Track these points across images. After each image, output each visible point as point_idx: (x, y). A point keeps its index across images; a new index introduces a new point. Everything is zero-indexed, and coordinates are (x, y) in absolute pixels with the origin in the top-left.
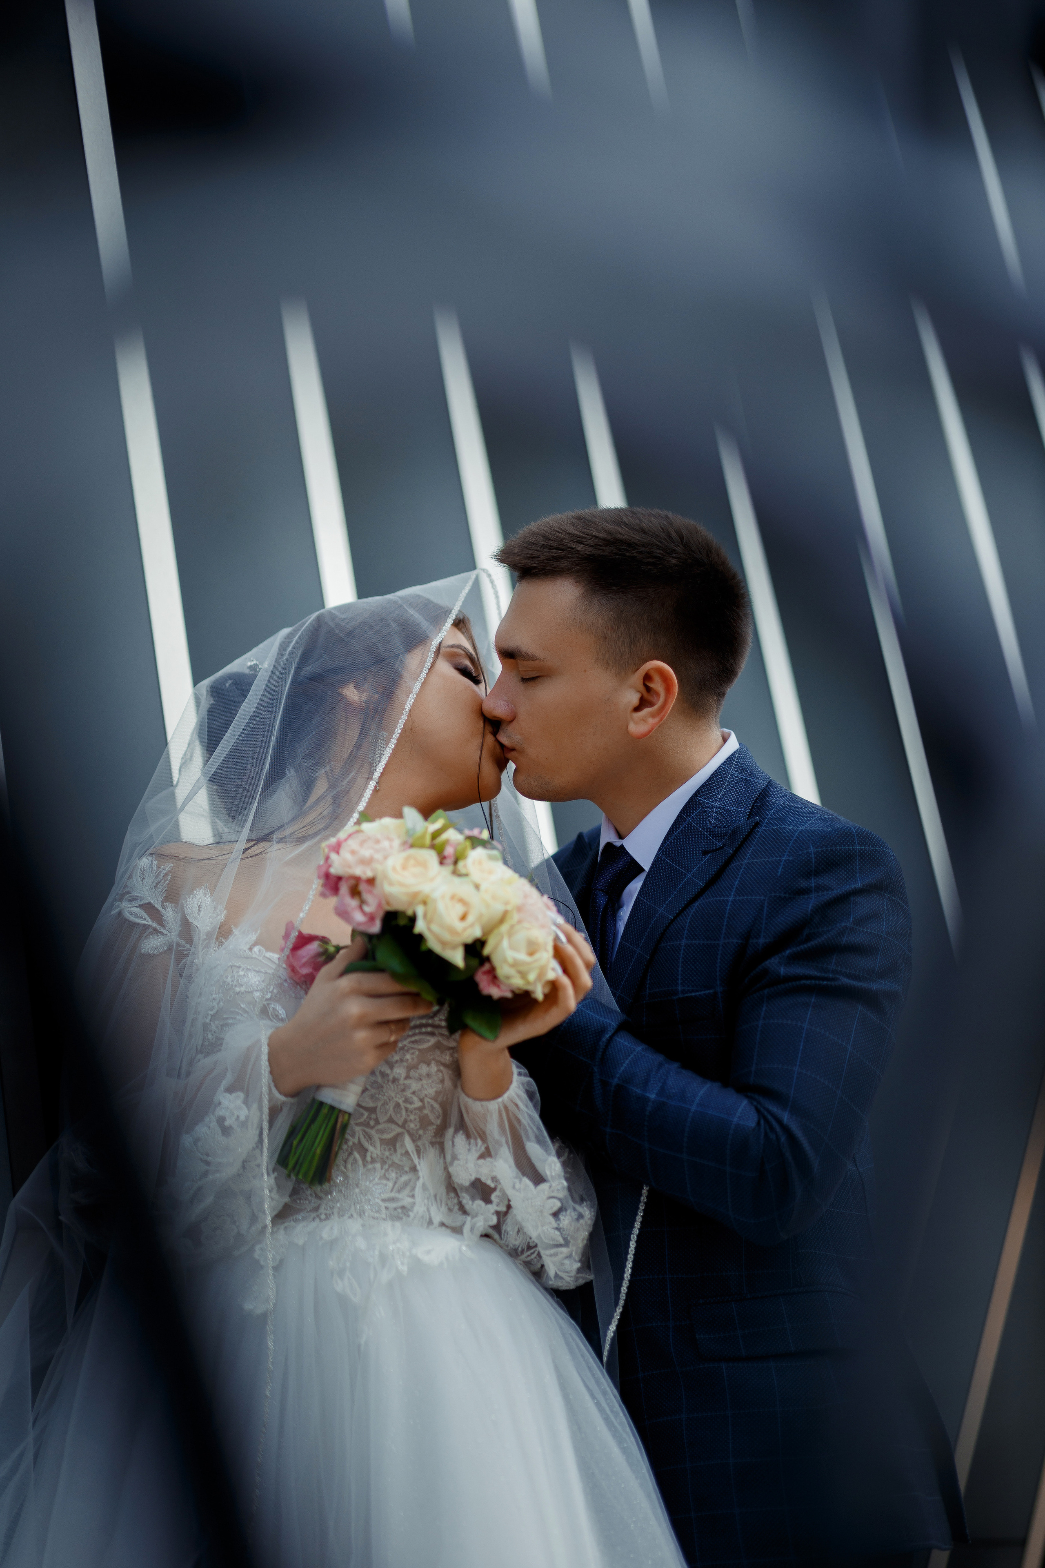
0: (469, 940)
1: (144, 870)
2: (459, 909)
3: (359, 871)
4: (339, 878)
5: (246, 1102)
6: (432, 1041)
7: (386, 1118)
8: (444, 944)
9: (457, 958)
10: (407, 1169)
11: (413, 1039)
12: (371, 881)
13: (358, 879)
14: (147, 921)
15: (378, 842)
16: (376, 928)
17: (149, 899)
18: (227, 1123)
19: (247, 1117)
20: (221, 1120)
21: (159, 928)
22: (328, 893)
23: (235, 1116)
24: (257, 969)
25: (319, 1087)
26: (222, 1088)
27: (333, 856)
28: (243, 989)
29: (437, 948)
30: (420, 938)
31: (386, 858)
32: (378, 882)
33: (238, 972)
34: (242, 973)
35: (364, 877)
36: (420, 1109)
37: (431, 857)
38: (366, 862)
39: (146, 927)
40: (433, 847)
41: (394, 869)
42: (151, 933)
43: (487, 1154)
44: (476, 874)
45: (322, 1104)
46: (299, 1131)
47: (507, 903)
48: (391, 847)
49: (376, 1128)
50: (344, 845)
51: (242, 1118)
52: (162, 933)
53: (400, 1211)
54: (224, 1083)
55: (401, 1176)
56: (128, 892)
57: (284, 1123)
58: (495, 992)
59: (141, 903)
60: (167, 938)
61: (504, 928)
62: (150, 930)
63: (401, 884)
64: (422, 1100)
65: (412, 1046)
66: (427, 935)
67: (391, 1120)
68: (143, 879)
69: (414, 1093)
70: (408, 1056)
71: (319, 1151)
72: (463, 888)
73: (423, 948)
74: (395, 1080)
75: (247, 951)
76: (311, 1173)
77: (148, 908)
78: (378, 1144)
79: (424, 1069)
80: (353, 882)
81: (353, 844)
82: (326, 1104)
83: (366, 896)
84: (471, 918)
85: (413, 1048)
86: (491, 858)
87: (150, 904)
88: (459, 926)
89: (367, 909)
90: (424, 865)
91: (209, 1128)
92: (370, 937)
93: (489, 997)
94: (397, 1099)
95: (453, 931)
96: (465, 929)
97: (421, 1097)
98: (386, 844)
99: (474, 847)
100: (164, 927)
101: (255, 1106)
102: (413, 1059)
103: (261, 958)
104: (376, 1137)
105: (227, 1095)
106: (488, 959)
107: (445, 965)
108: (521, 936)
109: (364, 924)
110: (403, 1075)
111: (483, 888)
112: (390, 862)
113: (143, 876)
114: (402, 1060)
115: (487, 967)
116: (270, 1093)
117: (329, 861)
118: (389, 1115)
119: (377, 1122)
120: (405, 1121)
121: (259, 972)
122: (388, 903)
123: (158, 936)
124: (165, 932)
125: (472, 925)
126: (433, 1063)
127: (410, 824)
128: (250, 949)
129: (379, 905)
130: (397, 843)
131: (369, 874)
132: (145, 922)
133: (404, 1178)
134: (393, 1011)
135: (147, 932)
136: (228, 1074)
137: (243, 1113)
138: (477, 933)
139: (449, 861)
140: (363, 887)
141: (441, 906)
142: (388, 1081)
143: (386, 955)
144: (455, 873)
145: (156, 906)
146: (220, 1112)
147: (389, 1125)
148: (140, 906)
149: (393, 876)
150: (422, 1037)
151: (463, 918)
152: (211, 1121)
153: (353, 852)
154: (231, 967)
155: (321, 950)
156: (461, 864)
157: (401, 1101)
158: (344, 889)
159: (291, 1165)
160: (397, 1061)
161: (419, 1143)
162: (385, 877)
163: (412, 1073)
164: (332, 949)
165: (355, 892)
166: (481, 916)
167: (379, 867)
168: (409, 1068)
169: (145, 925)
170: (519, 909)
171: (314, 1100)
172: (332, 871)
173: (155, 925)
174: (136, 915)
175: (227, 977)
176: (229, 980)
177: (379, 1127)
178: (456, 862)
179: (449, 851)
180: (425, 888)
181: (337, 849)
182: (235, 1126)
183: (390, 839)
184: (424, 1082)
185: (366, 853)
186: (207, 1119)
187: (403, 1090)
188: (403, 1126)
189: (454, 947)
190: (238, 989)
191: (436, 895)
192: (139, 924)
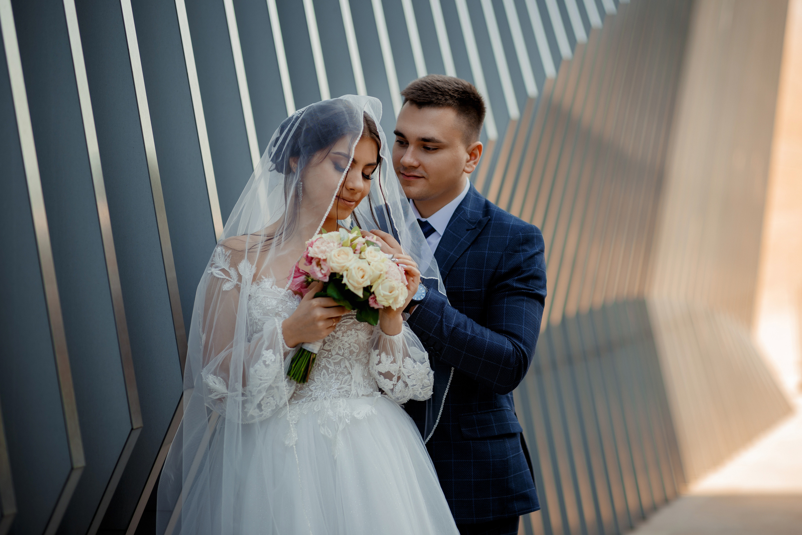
0: (365, 286)
1: (219, 254)
2: (361, 274)
3: (321, 256)
4: (312, 258)
5: (274, 353)
6: (352, 321)
7: (335, 353)
8: (355, 287)
9: (360, 294)
10: (346, 374)
11: (344, 321)
12: (325, 260)
13: (320, 259)
14: (224, 277)
15: (329, 243)
16: (327, 280)
17: (223, 267)
18: (267, 363)
19: (275, 359)
20: (264, 362)
21: (229, 279)
22: (308, 264)
23: (270, 360)
24: (275, 298)
25: (303, 343)
26: (263, 349)
27: (310, 248)
28: (270, 308)
29: (352, 289)
30: (345, 285)
31: (331, 250)
32: (328, 260)
33: (267, 300)
34: (269, 300)
35: (322, 258)
36: (349, 348)
37: (350, 250)
38: (324, 252)
39: (223, 279)
40: (351, 245)
41: (334, 256)
42: (226, 282)
43: (394, 361)
44: (369, 258)
45: (304, 350)
46: (295, 361)
47: (381, 271)
48: (334, 246)
49: (331, 358)
50: (314, 244)
51: (273, 360)
52: (230, 281)
53: (345, 392)
54: (265, 346)
55: (344, 377)
56: (214, 264)
57: (289, 358)
58: (376, 307)
59: (220, 269)
60: (233, 283)
61: (380, 281)
62: (226, 280)
63: (338, 263)
64: (349, 344)
65: (344, 324)
66: (348, 284)
67: (337, 354)
68: (220, 258)
69: (346, 342)
70: (342, 328)
71: (303, 370)
72: (363, 264)
73: (346, 289)
74: (338, 338)
75: (270, 289)
76: (300, 379)
77: (223, 270)
78: (333, 365)
79: (349, 332)
80: (318, 260)
81: (318, 243)
82: (306, 350)
83: (323, 266)
84: (366, 277)
85: (344, 325)
86: (375, 250)
87: (224, 269)
88: (361, 280)
89: (323, 272)
90: (347, 254)
91: (260, 365)
92: (325, 283)
93: (373, 308)
94: (339, 345)
95: (358, 283)
96: (363, 282)
97: (349, 343)
98: (332, 244)
99: (368, 246)
100: (231, 278)
101: (278, 354)
102: (344, 329)
103: (276, 292)
104: (332, 361)
105: (266, 351)
106: (373, 293)
107: (355, 296)
108: (387, 284)
109: (322, 277)
110: (341, 336)
111: (371, 264)
112: (333, 253)
113: (220, 256)
114: (340, 330)
115: (372, 296)
116: (283, 347)
117: (308, 251)
118: (336, 352)
119: (332, 355)
120: (343, 354)
121: (276, 299)
122: (332, 269)
123: (229, 282)
124: (232, 280)
125: (366, 280)
126: (353, 330)
127: (342, 236)
128: (271, 288)
129: (328, 270)
130: (336, 244)
131: (324, 258)
132: (223, 277)
133: (346, 377)
134: (333, 313)
135: (224, 281)
136: (265, 342)
137: (273, 358)
138: (368, 283)
139: (358, 252)
140: (321, 262)
141: (354, 272)
142: (335, 338)
143: (331, 291)
144: (360, 258)
145: (227, 269)
146: (263, 359)
147: (337, 356)
148: (220, 270)
149: (334, 259)
150: (347, 320)
151: (363, 277)
152: (260, 361)
153: (318, 247)
154: (264, 297)
155: (305, 280)
156: (363, 253)
157: (341, 346)
158: (314, 263)
159: (291, 375)
160: (338, 331)
161: (350, 362)
162: (331, 259)
163: (344, 335)
164: (310, 280)
165: (318, 264)
166: (370, 276)
167: (328, 255)
168: (343, 333)
169: (223, 278)
170: (386, 273)
171: (301, 348)
172: (309, 255)
173: (227, 278)
174: (219, 274)
175: (263, 303)
176: (264, 304)
177: (333, 357)
178: (360, 253)
179: (358, 247)
180: (348, 264)
181: (311, 245)
182: (270, 364)
183: (333, 242)
184: (350, 337)
185: (323, 248)
186: (259, 362)
187: (342, 341)
188: (343, 356)
189: (359, 289)
190: (268, 308)
191: (351, 268)
192: (220, 278)
